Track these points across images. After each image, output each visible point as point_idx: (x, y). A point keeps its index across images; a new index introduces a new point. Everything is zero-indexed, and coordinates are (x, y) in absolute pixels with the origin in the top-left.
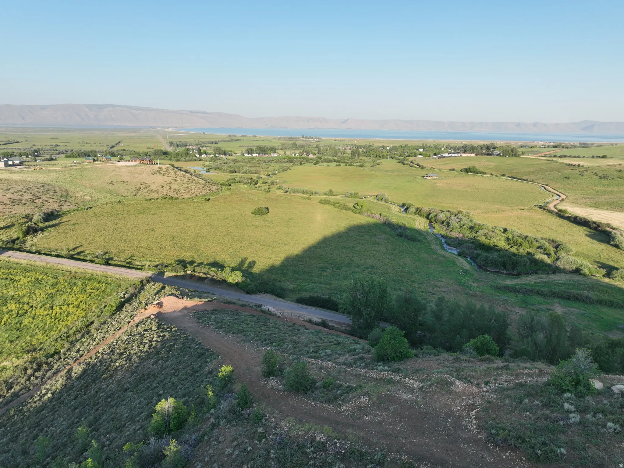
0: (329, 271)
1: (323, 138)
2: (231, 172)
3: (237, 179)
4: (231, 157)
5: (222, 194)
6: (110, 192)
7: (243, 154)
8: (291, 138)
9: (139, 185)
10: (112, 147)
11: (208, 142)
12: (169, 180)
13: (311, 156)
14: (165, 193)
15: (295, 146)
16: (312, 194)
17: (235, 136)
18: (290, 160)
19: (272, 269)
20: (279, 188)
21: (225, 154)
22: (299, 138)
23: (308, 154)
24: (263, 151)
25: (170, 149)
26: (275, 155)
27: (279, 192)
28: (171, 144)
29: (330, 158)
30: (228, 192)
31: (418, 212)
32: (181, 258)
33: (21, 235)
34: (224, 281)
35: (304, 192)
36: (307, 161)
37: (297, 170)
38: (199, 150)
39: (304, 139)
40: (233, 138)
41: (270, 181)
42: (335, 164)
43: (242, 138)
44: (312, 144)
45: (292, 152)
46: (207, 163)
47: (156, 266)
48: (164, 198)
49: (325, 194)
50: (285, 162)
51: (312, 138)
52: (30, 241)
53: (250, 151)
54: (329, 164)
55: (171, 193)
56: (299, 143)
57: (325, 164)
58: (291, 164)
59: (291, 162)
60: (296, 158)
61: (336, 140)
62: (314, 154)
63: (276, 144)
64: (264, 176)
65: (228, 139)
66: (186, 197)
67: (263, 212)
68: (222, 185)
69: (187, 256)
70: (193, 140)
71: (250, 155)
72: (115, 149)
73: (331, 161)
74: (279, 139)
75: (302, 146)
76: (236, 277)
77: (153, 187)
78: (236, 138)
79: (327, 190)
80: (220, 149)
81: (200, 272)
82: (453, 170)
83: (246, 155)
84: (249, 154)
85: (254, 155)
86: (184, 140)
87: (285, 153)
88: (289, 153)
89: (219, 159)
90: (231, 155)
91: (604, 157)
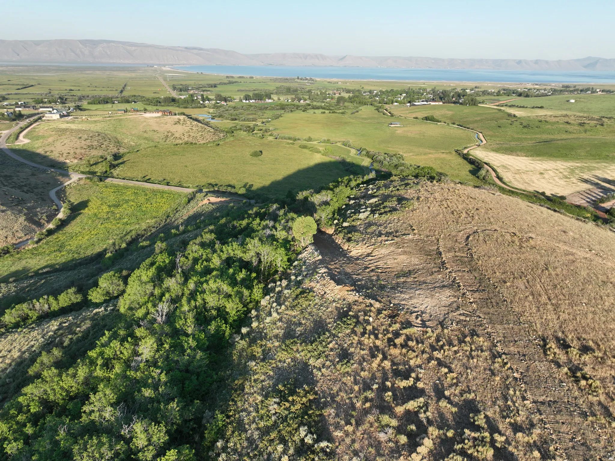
1: (318, 79)
2: (233, 120)
3: (238, 127)
4: (230, 104)
5: (227, 140)
6: (146, 139)
7: (241, 100)
8: (287, 79)
9: (166, 134)
10: (122, 92)
11: (208, 85)
12: (187, 129)
13: (302, 102)
14: (186, 139)
15: (289, 91)
16: (295, 140)
17: (232, 77)
18: (283, 107)
19: (264, 188)
20: (271, 135)
21: (225, 100)
22: (294, 79)
23: (299, 100)
24: (259, 97)
25: (174, 94)
26: (270, 101)
27: (270, 138)
28: (174, 88)
29: (318, 104)
30: (232, 139)
32: (209, 182)
33: (108, 169)
34: (236, 193)
35: (290, 138)
36: (298, 107)
37: (288, 117)
38: (202, 96)
39: (299, 81)
40: (231, 79)
41: (264, 128)
42: (321, 111)
43: (239, 80)
44: (306, 87)
45: (286, 97)
46: (211, 111)
47: (197, 186)
48: (186, 143)
49: (305, 140)
50: (277, 109)
51: (307, 79)
52: (115, 172)
53: (247, 98)
54: (316, 111)
55: (190, 140)
56: (293, 85)
57: (312, 111)
58: (283, 111)
59: (283, 109)
60: (288, 105)
61: (329, 82)
62: (305, 100)
63: (271, 87)
64: (259, 124)
65: (226, 81)
66: (202, 142)
67: (258, 154)
68: (227, 132)
69: (213, 181)
70: (192, 82)
71: (247, 102)
72: (125, 94)
73: (318, 108)
74: (276, 80)
75: (296, 91)
76: (242, 191)
77: (177, 135)
78: (234, 80)
79: (307, 136)
80: (221, 96)
81: (223, 189)
82: (417, 118)
83: (244, 101)
84: (246, 100)
85: (251, 101)
86: (184, 83)
87: (279, 99)
88: (282, 98)
89: (221, 106)
90: (231, 101)
91: (542, 107)
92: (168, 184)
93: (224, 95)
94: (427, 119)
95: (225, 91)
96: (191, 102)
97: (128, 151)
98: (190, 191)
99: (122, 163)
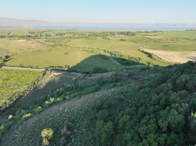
0: (87, 67)
1: (79, 30)
2: (53, 42)
3: (56, 44)
4: (51, 37)
5: (53, 49)
6: (20, 49)
7: (55, 36)
8: (68, 30)
9: (28, 47)
10: (9, 34)
11: (41, 31)
12: (37, 45)
13: (76, 36)
14: (37, 49)
15: (70, 33)
16: (79, 48)
17: (50, 29)
18: (70, 38)
19: (74, 67)
20: (69, 47)
21: (49, 36)
23: (75, 36)
24: (61, 35)
25: (30, 34)
26: (65, 36)
27: (69, 48)
28: (29, 33)
29: (82, 37)
30: (55, 49)
31: (108, 52)
32: (50, 65)
33: (3, 62)
34: (64, 70)
35: (77, 48)
36: (76, 38)
37: (73, 41)
38: (40, 35)
40: (49, 30)
41: (66, 45)
42: (84, 39)
43: (52, 30)
44: (76, 32)
45: (70, 35)
46: (45, 39)
47: (45, 68)
48: (37, 51)
49: (83, 48)
51: (75, 30)
52: (6, 63)
53: (57, 35)
54: (82, 39)
55: (39, 49)
56: (72, 31)
57: (81, 39)
59: (71, 38)
61: (83, 30)
62: (77, 35)
63: (64, 32)
64: (64, 43)
65: (47, 30)
66: (43, 50)
67: (67, 54)
68: (52, 46)
69: (52, 65)
70: (36, 31)
73: (83, 38)
74: (65, 30)
75: (73, 33)
76: (67, 69)
77: (33, 48)
79: (83, 47)
81: (57, 68)
82: (118, 40)
86: (33, 31)
87: (68, 35)
88: (69, 35)
89: (48, 38)
90: (51, 36)
91: (157, 35)
92: (32, 67)
94: (121, 40)
95: (49, 33)
96: (36, 37)
97: (12, 54)
98: (43, 70)
99: (9, 60)
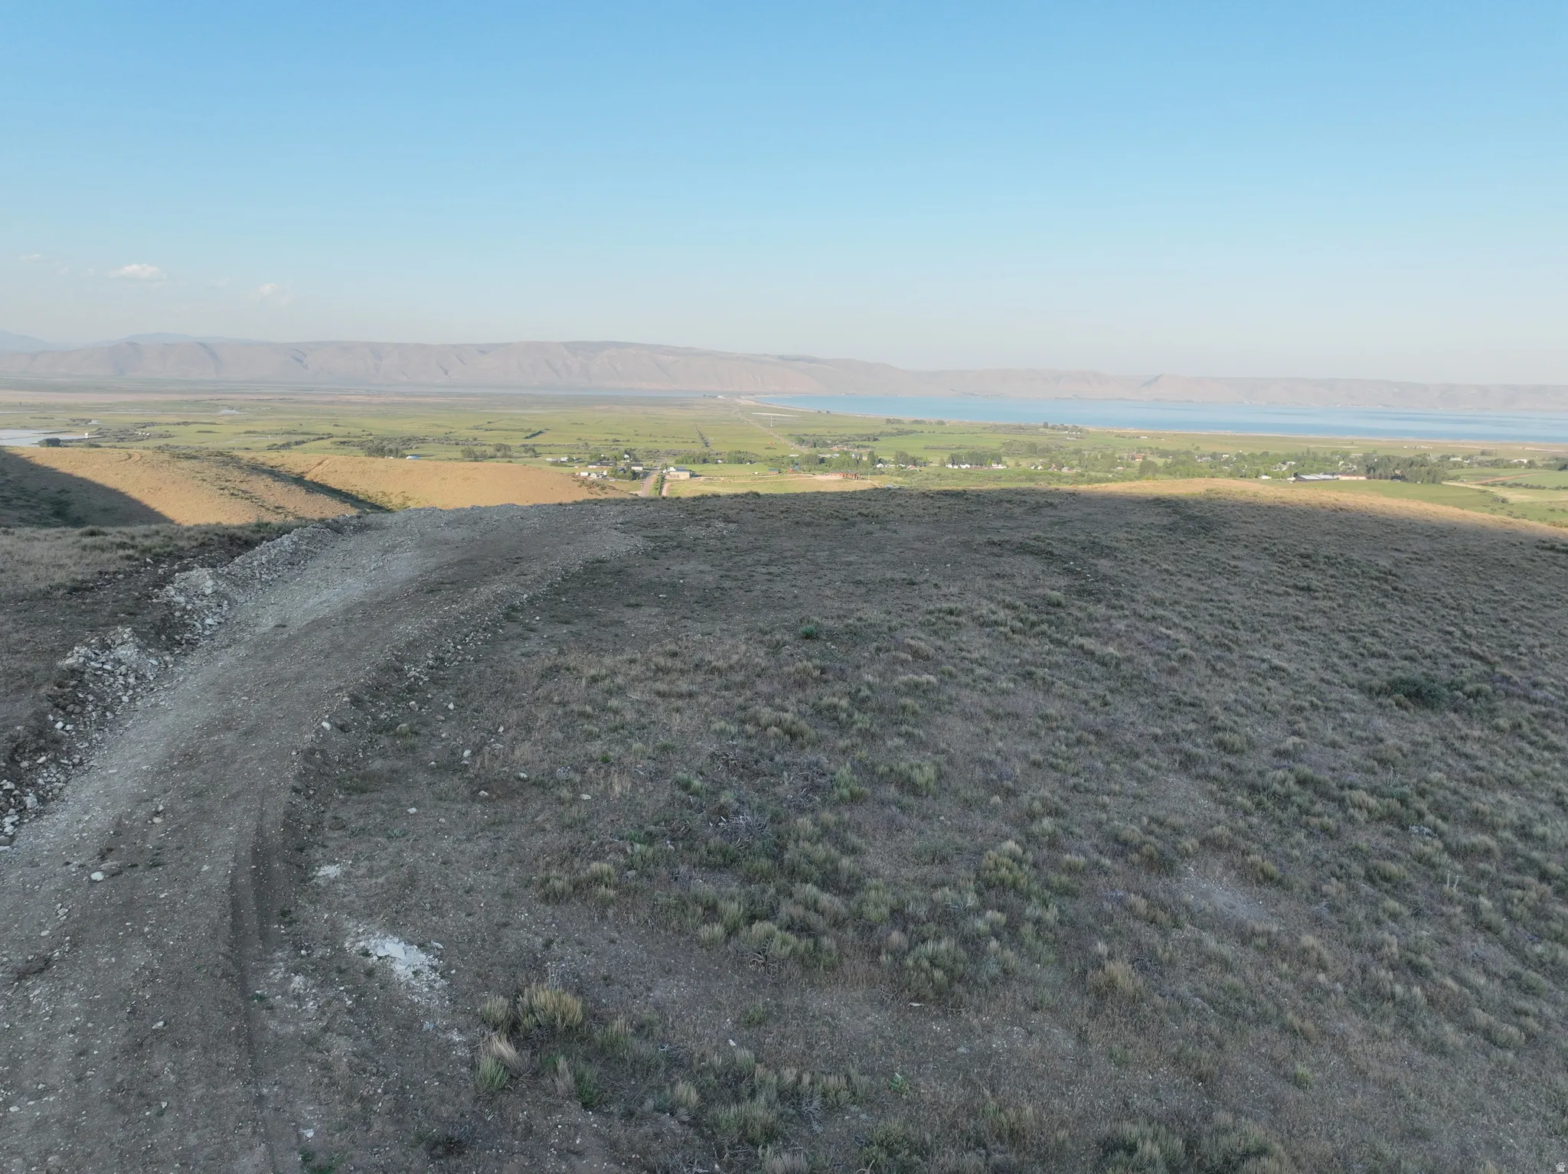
1: (1092, 429)
4: (925, 469)
7: (943, 464)
8: (1021, 428)
10: (707, 445)
13: (1065, 470)
15: (1033, 450)
17: (900, 422)
21: (916, 462)
22: (1037, 428)
23: (1060, 466)
24: (977, 460)
26: (1000, 467)
29: (1101, 474)
39: (1047, 431)
44: (1067, 443)
45: (1029, 461)
50: (1021, 481)
51: (1066, 429)
53: (954, 460)
56: (1041, 441)
60: (1040, 474)
61: (1118, 436)
62: (1072, 468)
63: (992, 443)
71: (956, 467)
74: (996, 429)
75: (1047, 450)
78: (905, 427)
80: (907, 455)
83: (950, 466)
84: (953, 464)
85: (964, 467)
87: (1018, 465)
88: (1024, 464)
89: (913, 473)
90: (925, 464)
93: (911, 454)
95: (913, 447)
